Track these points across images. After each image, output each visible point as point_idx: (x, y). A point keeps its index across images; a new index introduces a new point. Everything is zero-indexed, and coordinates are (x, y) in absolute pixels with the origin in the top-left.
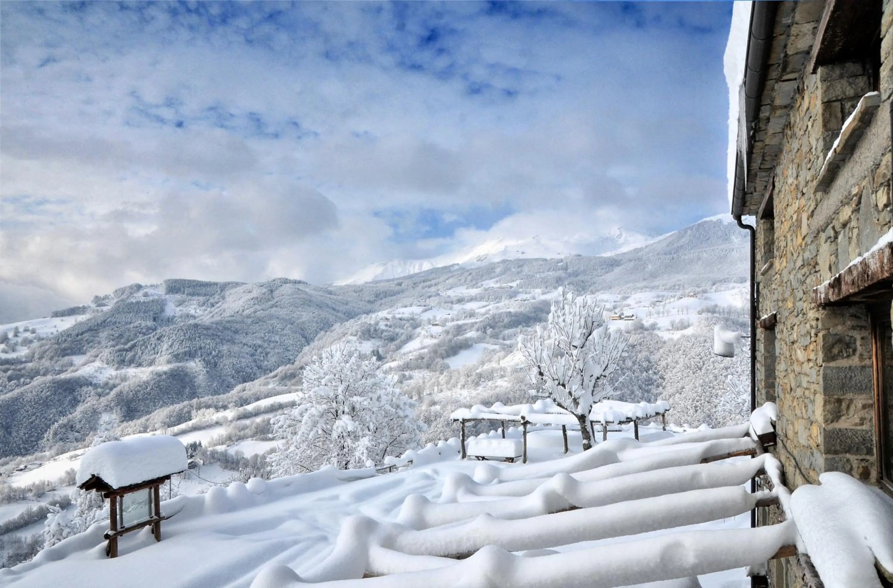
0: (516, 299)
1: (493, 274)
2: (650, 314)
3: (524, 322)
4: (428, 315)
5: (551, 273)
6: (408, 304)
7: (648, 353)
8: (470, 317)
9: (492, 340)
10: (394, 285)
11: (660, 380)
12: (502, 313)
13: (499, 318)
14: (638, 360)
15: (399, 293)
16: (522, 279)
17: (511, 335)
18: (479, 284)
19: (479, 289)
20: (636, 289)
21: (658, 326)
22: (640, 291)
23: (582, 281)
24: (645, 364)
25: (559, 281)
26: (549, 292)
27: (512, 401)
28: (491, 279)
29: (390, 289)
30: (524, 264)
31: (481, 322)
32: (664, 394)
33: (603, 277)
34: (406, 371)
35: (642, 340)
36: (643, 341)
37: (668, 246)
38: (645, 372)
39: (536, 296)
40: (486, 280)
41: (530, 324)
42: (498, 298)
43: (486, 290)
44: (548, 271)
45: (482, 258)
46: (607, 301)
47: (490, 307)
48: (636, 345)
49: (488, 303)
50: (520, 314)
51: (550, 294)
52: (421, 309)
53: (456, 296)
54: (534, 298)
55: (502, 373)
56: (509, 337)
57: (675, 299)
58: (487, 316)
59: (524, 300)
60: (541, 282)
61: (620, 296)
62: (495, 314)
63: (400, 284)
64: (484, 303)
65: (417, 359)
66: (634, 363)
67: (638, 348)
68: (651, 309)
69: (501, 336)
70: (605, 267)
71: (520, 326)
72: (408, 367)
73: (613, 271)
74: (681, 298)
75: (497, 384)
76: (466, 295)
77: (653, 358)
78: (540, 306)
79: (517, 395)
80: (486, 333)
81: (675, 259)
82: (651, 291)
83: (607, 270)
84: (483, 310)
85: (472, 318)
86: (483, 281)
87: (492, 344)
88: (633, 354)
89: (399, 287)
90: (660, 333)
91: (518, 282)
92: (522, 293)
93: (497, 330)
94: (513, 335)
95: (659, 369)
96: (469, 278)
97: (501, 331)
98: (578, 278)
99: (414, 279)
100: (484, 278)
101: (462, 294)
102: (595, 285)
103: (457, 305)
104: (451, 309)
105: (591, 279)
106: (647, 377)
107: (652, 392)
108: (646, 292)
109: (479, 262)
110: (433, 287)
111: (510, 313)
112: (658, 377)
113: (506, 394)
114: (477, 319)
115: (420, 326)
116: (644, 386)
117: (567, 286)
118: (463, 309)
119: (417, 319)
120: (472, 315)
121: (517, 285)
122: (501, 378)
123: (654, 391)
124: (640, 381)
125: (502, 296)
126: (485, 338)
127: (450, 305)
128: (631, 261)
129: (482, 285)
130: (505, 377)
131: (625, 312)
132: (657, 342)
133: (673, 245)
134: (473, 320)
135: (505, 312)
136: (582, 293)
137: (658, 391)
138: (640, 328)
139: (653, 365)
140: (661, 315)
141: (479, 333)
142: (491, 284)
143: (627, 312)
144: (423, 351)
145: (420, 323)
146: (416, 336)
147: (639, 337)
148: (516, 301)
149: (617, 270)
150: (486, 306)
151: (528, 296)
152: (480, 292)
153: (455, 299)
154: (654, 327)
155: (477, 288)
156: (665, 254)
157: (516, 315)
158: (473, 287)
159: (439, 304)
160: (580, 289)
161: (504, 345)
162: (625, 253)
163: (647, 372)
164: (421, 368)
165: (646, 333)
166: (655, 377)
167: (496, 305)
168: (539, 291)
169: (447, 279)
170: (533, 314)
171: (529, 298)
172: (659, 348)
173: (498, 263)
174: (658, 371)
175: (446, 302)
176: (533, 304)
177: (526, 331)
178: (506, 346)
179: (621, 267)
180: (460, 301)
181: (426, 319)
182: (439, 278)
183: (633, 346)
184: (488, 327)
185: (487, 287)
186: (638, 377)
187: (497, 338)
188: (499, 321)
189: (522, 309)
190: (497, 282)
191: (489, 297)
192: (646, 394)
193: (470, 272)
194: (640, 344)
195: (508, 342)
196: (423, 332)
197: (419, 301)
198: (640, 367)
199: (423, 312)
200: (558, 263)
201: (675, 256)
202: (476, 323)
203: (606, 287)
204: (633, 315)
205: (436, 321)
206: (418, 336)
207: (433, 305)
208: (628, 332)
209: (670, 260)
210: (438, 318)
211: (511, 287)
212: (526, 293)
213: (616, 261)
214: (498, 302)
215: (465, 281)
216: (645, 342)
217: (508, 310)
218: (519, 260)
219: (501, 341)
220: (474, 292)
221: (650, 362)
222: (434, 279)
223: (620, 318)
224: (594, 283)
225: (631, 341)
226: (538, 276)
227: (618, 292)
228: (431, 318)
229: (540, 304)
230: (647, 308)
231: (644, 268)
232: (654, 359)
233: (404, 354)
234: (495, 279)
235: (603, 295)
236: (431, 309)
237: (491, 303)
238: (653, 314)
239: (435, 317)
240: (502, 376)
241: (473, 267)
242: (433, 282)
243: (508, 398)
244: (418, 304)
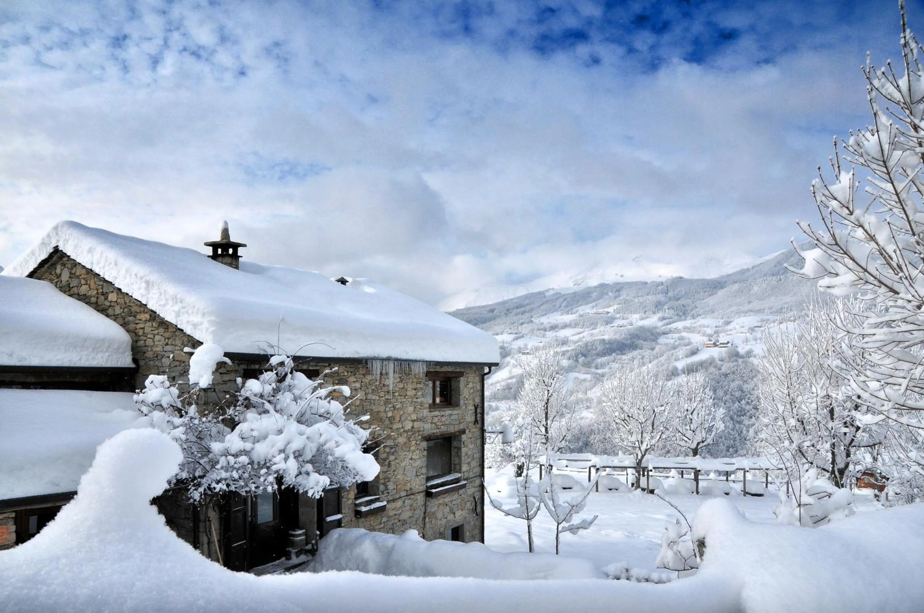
0: (612, 325)
1: (589, 299)
2: (747, 341)
3: (618, 350)
4: (520, 343)
5: (650, 298)
6: (500, 332)
7: (741, 383)
8: (563, 344)
9: (584, 369)
10: (486, 312)
11: (753, 410)
12: (595, 341)
13: (592, 345)
14: (730, 390)
15: (491, 320)
16: (618, 304)
17: (604, 364)
18: (575, 310)
19: (574, 315)
20: (739, 313)
21: (754, 353)
22: (742, 315)
23: (683, 306)
24: (738, 394)
25: (658, 306)
26: (647, 317)
27: (596, 433)
28: (587, 304)
29: (482, 316)
30: (623, 287)
31: (573, 350)
32: (757, 425)
33: (706, 300)
34: (493, 402)
35: (736, 368)
36: (737, 370)
37: (775, 266)
38: (737, 403)
39: (634, 321)
40: (582, 305)
41: (624, 352)
42: (594, 325)
43: (581, 316)
44: (648, 295)
45: (579, 283)
46: (708, 327)
47: (585, 334)
48: (729, 374)
49: (582, 330)
50: (615, 341)
51: (648, 319)
52: (513, 336)
53: (549, 323)
54: (631, 324)
55: (588, 404)
56: (603, 366)
57: (776, 324)
58: (579, 343)
59: (621, 327)
60: (640, 306)
61: (722, 321)
62: (588, 342)
63: (492, 311)
64: (580, 330)
65: (504, 390)
66: (726, 393)
67: (731, 377)
68: (748, 334)
69: (593, 365)
70: (708, 290)
71: (614, 354)
72: (495, 398)
73: (716, 293)
74: (782, 323)
75: (582, 415)
76: (561, 322)
77: (746, 387)
78: (636, 333)
79: (601, 427)
80: (578, 361)
81: (783, 280)
82: (755, 315)
83: (710, 292)
84: (576, 338)
85: (564, 346)
86: (580, 306)
87: (584, 373)
88: (725, 383)
89: (491, 314)
90: (755, 361)
91: (615, 307)
92: (619, 318)
93: (589, 359)
94: (607, 364)
95: (753, 399)
96: (564, 304)
97: (593, 360)
98: (679, 302)
99: (507, 305)
100: (579, 303)
101: (557, 320)
102: (697, 310)
103: (551, 332)
104: (544, 336)
105: (693, 302)
106: (739, 407)
107: (744, 423)
108: (749, 316)
109: (576, 286)
110: (526, 314)
111: (604, 340)
112: (751, 407)
113: (589, 426)
114: (569, 346)
115: (510, 355)
116: (735, 417)
117: (667, 311)
118: (556, 336)
119: (507, 347)
120: (564, 342)
121: (614, 310)
122: (586, 409)
123: (746, 422)
124: (731, 412)
125: (597, 323)
126: (576, 366)
127: (543, 332)
128: (736, 282)
129: (577, 311)
130: (590, 408)
131: (720, 339)
132: (751, 371)
133: (781, 265)
134: (565, 348)
135: (598, 340)
136: (683, 317)
137: (750, 423)
138: (735, 355)
139: (746, 395)
140: (758, 341)
141: (571, 361)
142: (587, 309)
143: (723, 339)
144: (510, 381)
145: (510, 351)
146: (505, 365)
147: (731, 364)
148: (612, 327)
149: (721, 293)
150: (580, 333)
151: (625, 322)
152: (575, 318)
153: (548, 326)
154: (749, 354)
155: (572, 314)
156: (773, 275)
157: (610, 342)
158: (567, 313)
159: (532, 331)
160: (681, 314)
161: (596, 374)
162: (730, 275)
163: (739, 402)
164: (508, 399)
165: (740, 360)
166: (748, 407)
167: (590, 332)
168: (636, 316)
169: (542, 305)
170: (629, 341)
171: (625, 324)
172: (753, 377)
173: (595, 287)
174: (752, 401)
175: (539, 329)
176: (629, 330)
177: (620, 359)
178: (598, 376)
179: (725, 289)
180: (554, 328)
181: (516, 347)
182: (533, 303)
183: (726, 375)
184: (580, 356)
185: (582, 313)
186: (730, 407)
187: (589, 367)
188: (592, 349)
189: (617, 337)
190: (593, 307)
191: (584, 322)
192: (737, 426)
193: (566, 297)
194: (734, 373)
195: (600, 371)
196: (513, 361)
197: (511, 329)
198: (732, 397)
199: (514, 340)
200: (657, 286)
201: (782, 277)
202: (568, 351)
203: (709, 311)
204: (728, 342)
205: (527, 349)
206: (507, 365)
207: (525, 332)
208: (722, 360)
209: (777, 282)
210: (529, 347)
211: (608, 313)
212: (623, 319)
213: (720, 283)
214: (593, 329)
215: (560, 306)
216: (739, 370)
217: (602, 337)
218: (618, 284)
219: (593, 370)
220: (568, 318)
221: (743, 391)
222: (527, 305)
223: (715, 345)
224: (696, 307)
225: (724, 369)
226: (636, 300)
227: (720, 316)
228: (522, 346)
229: (636, 330)
230: (745, 334)
231: (750, 290)
232: (747, 389)
233: (492, 384)
234: (592, 305)
235: (703, 320)
236: (523, 337)
237: (586, 329)
238: (750, 341)
239: (526, 345)
240: (588, 408)
241: (569, 292)
242: (527, 308)
243: (592, 430)
244: (510, 331)
